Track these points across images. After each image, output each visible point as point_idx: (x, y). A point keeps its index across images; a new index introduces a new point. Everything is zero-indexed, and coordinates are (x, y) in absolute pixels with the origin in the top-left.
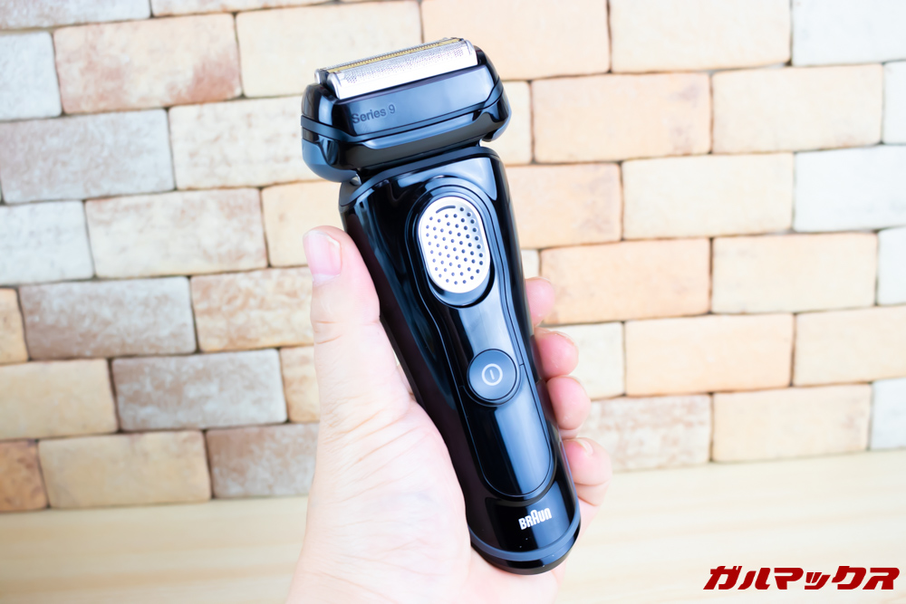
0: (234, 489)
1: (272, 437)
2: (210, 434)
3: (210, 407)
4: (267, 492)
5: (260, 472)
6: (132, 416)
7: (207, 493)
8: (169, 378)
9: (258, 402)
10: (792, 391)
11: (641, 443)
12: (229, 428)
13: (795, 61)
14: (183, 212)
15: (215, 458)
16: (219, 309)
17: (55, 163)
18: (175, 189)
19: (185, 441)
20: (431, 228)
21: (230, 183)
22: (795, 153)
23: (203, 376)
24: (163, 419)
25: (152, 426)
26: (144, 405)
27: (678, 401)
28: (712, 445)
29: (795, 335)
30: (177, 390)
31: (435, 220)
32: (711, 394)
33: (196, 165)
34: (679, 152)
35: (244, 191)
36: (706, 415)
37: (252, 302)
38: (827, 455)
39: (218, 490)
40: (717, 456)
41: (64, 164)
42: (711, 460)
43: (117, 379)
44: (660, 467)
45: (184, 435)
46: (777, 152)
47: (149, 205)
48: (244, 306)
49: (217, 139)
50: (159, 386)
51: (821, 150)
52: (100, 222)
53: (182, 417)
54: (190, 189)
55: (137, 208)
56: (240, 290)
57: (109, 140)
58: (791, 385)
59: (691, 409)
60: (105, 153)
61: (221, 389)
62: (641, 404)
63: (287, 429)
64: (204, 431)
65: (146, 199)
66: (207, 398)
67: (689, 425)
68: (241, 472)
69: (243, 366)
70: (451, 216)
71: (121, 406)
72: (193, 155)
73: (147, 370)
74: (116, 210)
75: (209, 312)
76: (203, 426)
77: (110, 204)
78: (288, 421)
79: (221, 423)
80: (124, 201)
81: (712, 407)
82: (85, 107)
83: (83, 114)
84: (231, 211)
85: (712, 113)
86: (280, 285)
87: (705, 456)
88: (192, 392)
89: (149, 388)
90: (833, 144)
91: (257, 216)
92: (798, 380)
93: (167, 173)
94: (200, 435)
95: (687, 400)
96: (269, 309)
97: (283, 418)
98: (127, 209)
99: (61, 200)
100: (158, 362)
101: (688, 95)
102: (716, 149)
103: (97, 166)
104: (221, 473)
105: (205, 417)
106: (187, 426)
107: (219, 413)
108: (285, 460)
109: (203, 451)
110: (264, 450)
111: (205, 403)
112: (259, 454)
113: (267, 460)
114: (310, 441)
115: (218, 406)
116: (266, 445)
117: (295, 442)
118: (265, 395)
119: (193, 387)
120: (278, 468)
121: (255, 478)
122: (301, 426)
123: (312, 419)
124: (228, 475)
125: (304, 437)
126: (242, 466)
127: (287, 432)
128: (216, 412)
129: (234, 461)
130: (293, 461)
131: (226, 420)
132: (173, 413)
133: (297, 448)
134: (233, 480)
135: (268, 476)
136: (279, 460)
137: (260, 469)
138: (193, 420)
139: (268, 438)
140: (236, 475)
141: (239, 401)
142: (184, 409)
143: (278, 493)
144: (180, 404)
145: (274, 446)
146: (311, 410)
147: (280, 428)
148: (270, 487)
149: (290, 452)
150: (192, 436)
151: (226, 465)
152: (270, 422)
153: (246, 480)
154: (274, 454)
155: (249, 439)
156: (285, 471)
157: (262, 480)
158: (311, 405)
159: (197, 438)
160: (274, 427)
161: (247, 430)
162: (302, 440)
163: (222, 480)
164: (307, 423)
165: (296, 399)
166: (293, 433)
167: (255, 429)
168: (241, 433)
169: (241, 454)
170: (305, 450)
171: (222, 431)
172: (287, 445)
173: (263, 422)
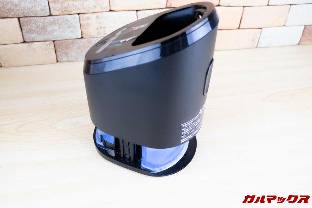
0: (65, 59)
1: (77, 43)
2: (55, 42)
3: (56, 33)
4: (75, 60)
6: (28, 37)
7: (56, 61)
8: (41, 24)
9: (72, 32)
10: (239, 30)
12: (62, 40)
15: (58, 50)
19: (47, 45)
23: (52, 23)
25: (36, 40)
26: (32, 33)
30: (44, 28)
39: (59, 60)
43: (21, 25)
45: (47, 43)
50: (37, 27)
53: (46, 37)
58: (239, 28)
61: (59, 28)
63: (82, 40)
64: (54, 41)
68: (67, 54)
69: (67, 20)
71: (24, 34)
73: (33, 21)
75: (54, 2)
76: (54, 40)
78: (82, 38)
88: (49, 29)
89: (34, 28)
92: (241, 27)
94: (52, 42)
97: (81, 37)
100: (37, 19)
104: (60, 55)
105: (54, 37)
106: (48, 40)
107: (59, 35)
108: (81, 50)
109: (54, 48)
110: (74, 47)
111: (54, 33)
112: (73, 48)
113: (75, 50)
114: (89, 44)
115: (59, 33)
116: (75, 45)
117: (85, 44)
118: (75, 29)
119: (49, 27)
120: (79, 53)
121: (71, 56)
122: (86, 39)
123: (90, 37)
124: (62, 55)
125: (88, 42)
126: (67, 52)
127: (82, 41)
128: (58, 35)
129: (64, 51)
130: (84, 50)
131: (61, 38)
132: (43, 36)
133: (85, 46)
134: (64, 57)
135: (76, 55)
136: (79, 50)
137: (73, 53)
138: (50, 38)
139: (75, 43)
140: (65, 55)
141: (66, 32)
142: (47, 34)
143: (79, 60)
144: (45, 33)
145: (77, 46)
146: (90, 34)
147: (80, 40)
148: (76, 58)
149: (83, 47)
150: (50, 43)
151: (62, 52)
152: (76, 38)
153: (68, 56)
154: (78, 48)
155: (69, 44)
156: (81, 53)
157: (74, 56)
158: (90, 33)
159: (52, 44)
160: (78, 39)
161: (68, 41)
162: (87, 44)
163: (60, 57)
164: (88, 38)
165: (85, 31)
166: (84, 42)
167: (71, 40)
168: (66, 42)
169: (67, 49)
170: (88, 47)
171: (60, 41)
172: (82, 45)
173: (74, 38)
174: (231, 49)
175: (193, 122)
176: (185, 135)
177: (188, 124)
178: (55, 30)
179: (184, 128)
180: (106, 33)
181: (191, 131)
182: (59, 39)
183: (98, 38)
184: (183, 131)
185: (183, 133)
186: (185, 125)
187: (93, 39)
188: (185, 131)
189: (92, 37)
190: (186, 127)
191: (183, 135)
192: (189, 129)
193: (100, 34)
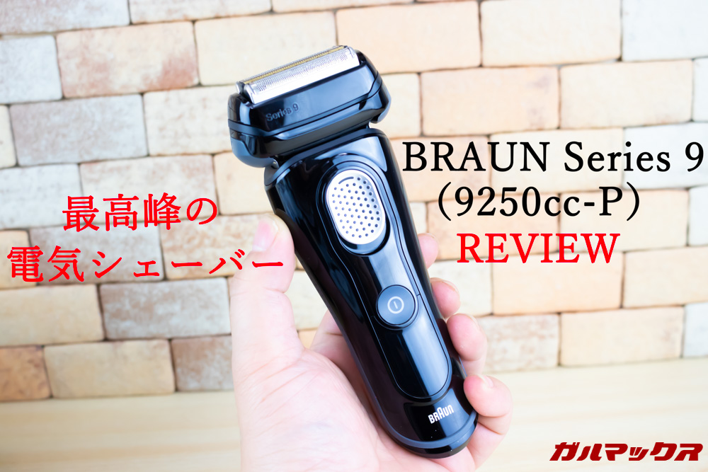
0: (193, 384)
1: (222, 345)
2: (174, 342)
3: (174, 321)
4: (217, 387)
5: (212, 372)
6: (115, 328)
7: (172, 388)
8: (143, 300)
9: (210, 318)
10: (622, 312)
11: (505, 351)
12: (189, 338)
13: (624, 58)
14: (154, 173)
15: (178, 361)
16: (181, 247)
17: (57, 135)
18: (148, 155)
19: (155, 347)
20: (336, 196)
21: (190, 151)
22: (624, 128)
23: (169, 298)
24: (139, 331)
25: (131, 336)
26: (124, 319)
27: (533, 319)
28: (560, 353)
29: (624, 269)
30: (149, 308)
31: (339, 189)
32: (559, 313)
33: (164, 137)
34: (534, 127)
35: (201, 157)
36: (555, 330)
37: (207, 242)
38: (649, 361)
39: (180, 385)
40: (564, 361)
41: (64, 136)
42: (559, 364)
43: (104, 300)
44: (520, 370)
45: (155, 343)
46: (610, 127)
47: (128, 168)
48: (200, 245)
49: (180, 117)
50: (136, 305)
51: (645, 126)
52: (91, 181)
53: (153, 329)
54: (159, 155)
55: (119, 169)
56: (197, 232)
57: (98, 118)
58: (621, 307)
59: (543, 325)
60: (95, 128)
61: (183, 308)
62: (505, 321)
64: (170, 340)
65: (126, 163)
66: (172, 314)
67: (542, 337)
68: (198, 371)
69: (199, 290)
70: (351, 185)
71: (107, 320)
72: (161, 129)
73: (126, 293)
74: (103, 171)
75: (173, 249)
76: (169, 336)
77: (98, 166)
79: (183, 334)
80: (110, 165)
81: (560, 324)
82: (80, 93)
83: (79, 98)
84: (190, 172)
85: (560, 97)
86: (227, 228)
87: (554, 361)
88: (160, 310)
89: (128, 307)
90: (654, 121)
91: (210, 176)
92: (626, 304)
93: (142, 143)
94: (166, 343)
95: (541, 318)
96: (219, 247)
98: (111, 170)
99: (62, 163)
100: (135, 287)
101: (541, 84)
102: (563, 125)
103: (89, 138)
104: (183, 373)
105: (170, 330)
106: (158, 336)
107: (181, 326)
109: (169, 355)
110: (215, 354)
111: (170, 319)
112: (212, 358)
113: (218, 362)
115: (181, 321)
116: (217, 351)
118: (216, 312)
119: (161, 306)
121: (208, 377)
124: (188, 374)
126: (198, 367)
128: (178, 325)
129: (193, 363)
132: (146, 326)
134: (192, 378)
135: (217, 373)
136: (226, 363)
137: (213, 369)
138: (161, 332)
139: (218, 346)
140: (194, 374)
141: (196, 317)
142: (154, 323)
144: (152, 319)
145: (222, 351)
148: (220, 383)
150: (160, 344)
151: (187, 366)
152: (220, 334)
153: (202, 378)
154: (222, 357)
155: (204, 346)
157: (214, 377)
159: (165, 345)
160: (223, 337)
161: (203, 339)
163: (183, 378)
167: (208, 338)
168: (197, 342)
169: (198, 358)
171: (183, 340)
173: (215, 333)
174: (611, 364)
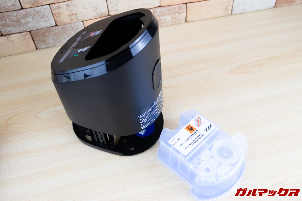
0: (43, 46)
1: (52, 30)
2: (31, 32)
3: (30, 25)
4: (54, 46)
6: (5, 31)
7: (35, 48)
8: (15, 18)
9: (46, 21)
12: (38, 29)
15: (35, 39)
19: (24, 35)
23: (26, 16)
24: (15, 30)
25: (13, 32)
26: (8, 27)
27: (176, 7)
28: (186, 17)
30: (18, 21)
32: (186, 3)
36: (185, 10)
38: (219, 17)
39: (37, 47)
40: (188, 20)
42: (186, 21)
45: (24, 34)
50: (12, 21)
53: (22, 29)
59: (180, 8)
61: (33, 19)
62: (165, 8)
63: (56, 27)
64: (30, 32)
67: (180, 13)
68: (44, 41)
69: (38, 11)
73: (6, 16)
76: (29, 30)
78: (56, 25)
81: (186, 7)
87: (184, 20)
88: (23, 21)
89: (8, 22)
94: (29, 33)
95: (179, 6)
100: (10, 13)
104: (38, 43)
105: (29, 28)
106: (24, 31)
107: (34, 26)
108: (58, 36)
109: (31, 37)
110: (50, 34)
111: (28, 24)
112: (49, 36)
113: (52, 37)
114: (64, 30)
115: (33, 24)
116: (51, 33)
117: (60, 31)
118: (48, 19)
119: (23, 20)
120: (56, 39)
121: (49, 43)
122: (61, 26)
123: (64, 24)
124: (40, 43)
125: (62, 29)
126: (44, 40)
127: (57, 29)
128: (32, 26)
129: (42, 39)
130: (60, 36)
131: (36, 28)
132: (18, 28)
133: (61, 32)
134: (42, 44)
135: (53, 41)
136: (56, 37)
137: (50, 40)
138: (26, 29)
139: (51, 31)
140: (43, 43)
141: (39, 22)
142: (22, 26)
143: (57, 45)
144: (20, 25)
145: (53, 33)
146: (63, 22)
147: (54, 27)
148: (54, 44)
149: (59, 34)
150: (26, 34)
151: (39, 40)
152: (51, 26)
153: (46, 43)
154: (54, 35)
155: (45, 32)
156: (58, 39)
157: (51, 43)
158: (63, 20)
159: (28, 34)
160: (52, 27)
161: (44, 29)
162: (62, 30)
163: (38, 45)
164: (62, 25)
165: (58, 19)
166: (59, 29)
167: (46, 29)
168: (42, 31)
169: (43, 37)
170: (63, 33)
171: (35, 31)
172: (57, 32)
173: (48, 26)
174: (205, 19)
175: (149, 113)
176: (144, 123)
177: (144, 115)
178: (29, 22)
179: (141, 118)
180: (78, 18)
181: (148, 119)
182: (35, 29)
183: (72, 24)
184: (141, 121)
185: (141, 122)
186: (142, 116)
187: (67, 25)
188: (143, 121)
189: (66, 23)
190: (143, 118)
191: (142, 124)
192: (146, 119)
193: (73, 21)
